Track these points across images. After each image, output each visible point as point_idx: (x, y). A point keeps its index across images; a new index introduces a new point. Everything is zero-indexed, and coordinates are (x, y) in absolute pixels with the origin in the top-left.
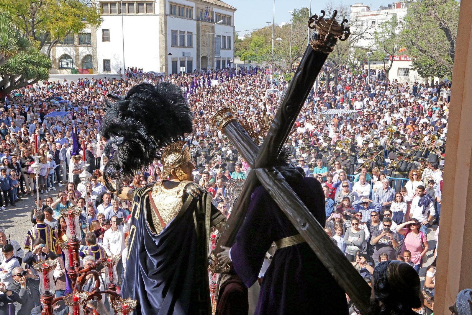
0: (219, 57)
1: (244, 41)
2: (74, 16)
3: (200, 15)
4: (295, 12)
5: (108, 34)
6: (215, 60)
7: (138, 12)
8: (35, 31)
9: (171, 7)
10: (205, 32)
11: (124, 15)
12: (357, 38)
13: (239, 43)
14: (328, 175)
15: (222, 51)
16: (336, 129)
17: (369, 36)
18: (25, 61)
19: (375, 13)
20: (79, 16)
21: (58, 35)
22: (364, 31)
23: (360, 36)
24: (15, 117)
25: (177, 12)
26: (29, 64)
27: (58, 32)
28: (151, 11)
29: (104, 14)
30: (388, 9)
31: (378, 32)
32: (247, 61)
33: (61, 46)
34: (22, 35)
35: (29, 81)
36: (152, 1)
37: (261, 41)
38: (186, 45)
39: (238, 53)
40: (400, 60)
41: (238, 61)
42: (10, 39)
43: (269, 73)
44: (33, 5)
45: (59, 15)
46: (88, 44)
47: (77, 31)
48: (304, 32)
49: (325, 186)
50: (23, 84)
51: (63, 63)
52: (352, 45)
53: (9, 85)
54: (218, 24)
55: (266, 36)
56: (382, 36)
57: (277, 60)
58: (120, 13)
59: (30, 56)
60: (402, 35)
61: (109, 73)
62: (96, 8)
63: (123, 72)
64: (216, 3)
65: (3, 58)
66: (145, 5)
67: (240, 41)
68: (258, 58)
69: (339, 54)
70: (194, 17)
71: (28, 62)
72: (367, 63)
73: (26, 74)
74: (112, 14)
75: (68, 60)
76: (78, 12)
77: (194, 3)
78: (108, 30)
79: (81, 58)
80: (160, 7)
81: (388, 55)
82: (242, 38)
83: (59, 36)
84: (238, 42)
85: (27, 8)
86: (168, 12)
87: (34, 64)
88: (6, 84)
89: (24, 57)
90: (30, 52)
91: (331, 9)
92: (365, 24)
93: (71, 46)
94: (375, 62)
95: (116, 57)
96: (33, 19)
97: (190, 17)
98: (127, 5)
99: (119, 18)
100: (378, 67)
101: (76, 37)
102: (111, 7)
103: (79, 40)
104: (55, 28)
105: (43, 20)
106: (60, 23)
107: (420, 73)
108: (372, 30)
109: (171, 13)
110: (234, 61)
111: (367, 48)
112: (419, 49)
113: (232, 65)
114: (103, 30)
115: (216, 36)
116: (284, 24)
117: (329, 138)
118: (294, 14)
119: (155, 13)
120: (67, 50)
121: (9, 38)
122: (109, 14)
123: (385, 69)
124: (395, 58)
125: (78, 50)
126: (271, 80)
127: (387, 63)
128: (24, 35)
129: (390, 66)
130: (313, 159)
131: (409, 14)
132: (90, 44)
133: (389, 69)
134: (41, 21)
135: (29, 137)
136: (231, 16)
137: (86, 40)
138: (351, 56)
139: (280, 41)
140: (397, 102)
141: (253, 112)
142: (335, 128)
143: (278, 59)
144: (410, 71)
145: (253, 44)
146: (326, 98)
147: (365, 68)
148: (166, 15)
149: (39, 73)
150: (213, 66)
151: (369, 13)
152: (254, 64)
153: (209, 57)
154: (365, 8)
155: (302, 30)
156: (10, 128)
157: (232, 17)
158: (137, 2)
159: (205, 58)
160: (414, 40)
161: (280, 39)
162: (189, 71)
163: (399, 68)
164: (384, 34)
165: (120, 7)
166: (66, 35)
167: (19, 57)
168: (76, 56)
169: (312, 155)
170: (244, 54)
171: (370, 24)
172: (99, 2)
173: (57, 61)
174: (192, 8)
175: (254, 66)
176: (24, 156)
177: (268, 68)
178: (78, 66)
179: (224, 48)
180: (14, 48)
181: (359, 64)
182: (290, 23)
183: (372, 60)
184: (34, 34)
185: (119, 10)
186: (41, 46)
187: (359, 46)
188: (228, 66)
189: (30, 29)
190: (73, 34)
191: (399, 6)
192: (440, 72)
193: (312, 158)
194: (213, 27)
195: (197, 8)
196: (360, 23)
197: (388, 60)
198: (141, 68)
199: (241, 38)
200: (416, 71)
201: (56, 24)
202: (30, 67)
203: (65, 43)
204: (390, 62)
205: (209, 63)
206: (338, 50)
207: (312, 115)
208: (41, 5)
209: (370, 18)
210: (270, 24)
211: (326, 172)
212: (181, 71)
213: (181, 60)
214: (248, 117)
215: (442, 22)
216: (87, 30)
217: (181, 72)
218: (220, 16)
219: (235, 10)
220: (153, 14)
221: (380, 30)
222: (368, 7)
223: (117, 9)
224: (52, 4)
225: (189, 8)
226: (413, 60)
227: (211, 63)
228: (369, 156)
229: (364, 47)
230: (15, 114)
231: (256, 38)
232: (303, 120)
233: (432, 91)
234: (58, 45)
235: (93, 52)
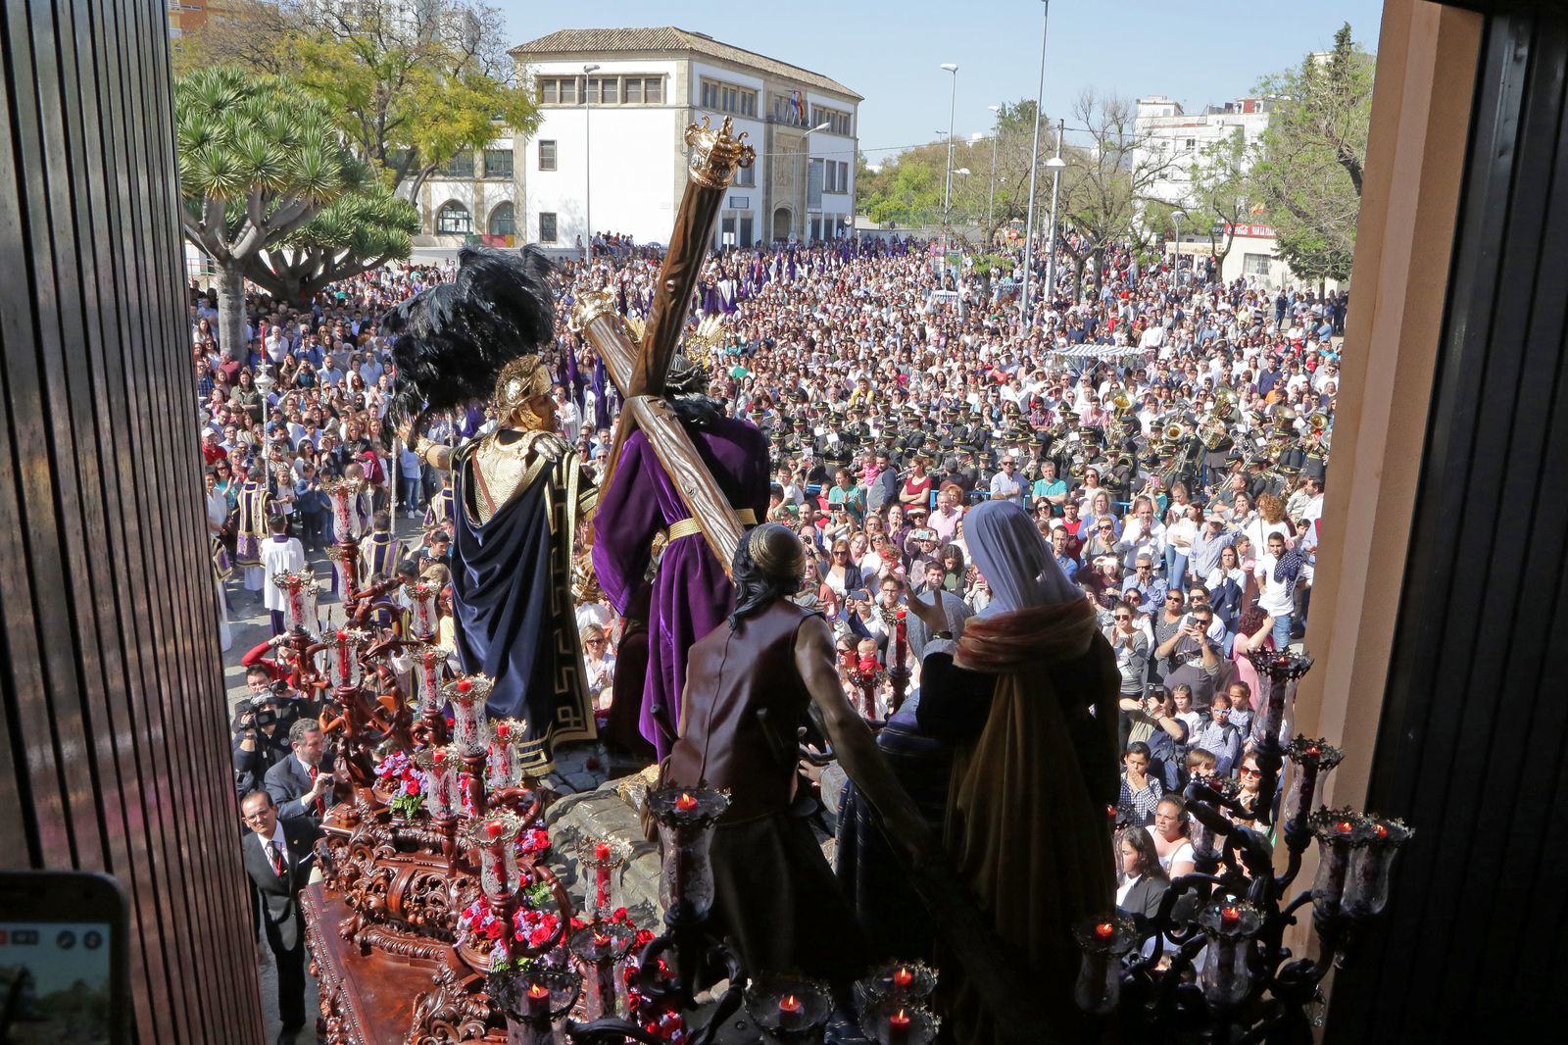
0: (819, 210)
1: (882, 174)
2: (474, 110)
3: (774, 110)
4: (1003, 110)
5: (553, 152)
6: (809, 218)
7: (625, 99)
8: (385, 145)
9: (705, 88)
10: (784, 150)
11: (593, 108)
12: (1151, 177)
13: (869, 178)
14: (1066, 502)
15: (825, 197)
16: (1092, 393)
17: (1179, 174)
18: (357, 215)
19: (1195, 120)
20: (486, 110)
21: (437, 154)
22: (1167, 161)
23: (1158, 173)
24: (332, 346)
25: (720, 102)
26: (367, 221)
27: (437, 149)
28: (657, 97)
29: (545, 105)
30: (1224, 112)
31: (1201, 166)
32: (887, 223)
33: (443, 181)
34: (356, 155)
35: (367, 263)
36: (661, 75)
37: (921, 176)
38: (739, 182)
39: (864, 202)
40: (1250, 235)
41: (864, 223)
42: (326, 162)
43: (937, 254)
44: (384, 84)
45: (440, 107)
46: (506, 175)
47: (481, 144)
48: (1024, 156)
49: (1059, 528)
50: (351, 269)
51: (447, 222)
52: (1137, 192)
53: (320, 271)
54: (817, 131)
55: (933, 163)
56: (1210, 176)
57: (957, 223)
58: (584, 101)
59: (370, 203)
60: (1255, 173)
61: (552, 245)
62: (527, 91)
63: (586, 245)
64: (813, 82)
65: (309, 207)
66: (643, 83)
67: (872, 174)
68: (912, 215)
69: (1107, 214)
70: (761, 114)
71: (365, 216)
72: (1172, 239)
73: (360, 245)
74: (564, 105)
75: (459, 215)
76: (485, 100)
77: (762, 81)
78: (552, 143)
79: (489, 208)
80: (679, 90)
81: (1223, 221)
82: (876, 169)
83: (438, 157)
84: (865, 176)
85: (369, 91)
86: (697, 101)
87: (378, 221)
88: (315, 268)
89: (355, 207)
90: (370, 194)
91: (1090, 104)
92: (1170, 147)
93: (465, 181)
94: (1193, 236)
95: (572, 206)
96: (382, 118)
97: (750, 114)
98: (600, 83)
99: (580, 114)
100: (1199, 250)
101: (478, 159)
102: (561, 89)
103: (486, 166)
104: (431, 139)
105: (403, 120)
106: (444, 127)
107: (1295, 268)
108: (1187, 161)
109: (705, 104)
110: (854, 222)
111: (1173, 202)
112: (1291, 208)
113: (849, 231)
114: (542, 143)
115: (811, 161)
116: (977, 136)
117: (1072, 414)
118: (1002, 114)
119: (665, 102)
120: (457, 188)
121: (323, 162)
122: (558, 104)
123: (1214, 255)
124: (1238, 230)
125: (482, 189)
126: (942, 269)
127: (1220, 241)
128: (359, 156)
129: (1225, 247)
130: (1033, 463)
131: (1272, 127)
132: (511, 175)
133: (1225, 254)
134: (399, 121)
135: (364, 393)
136: (849, 114)
137: (501, 166)
138: (1137, 221)
139: (966, 176)
140: (1240, 333)
141: (895, 344)
142: (1088, 389)
143: (962, 220)
144: (1273, 261)
145: (901, 182)
146: (1071, 318)
147: (1168, 251)
148: (691, 108)
149: (388, 243)
150: (803, 232)
151: (1181, 120)
152: (903, 231)
153: (793, 212)
154: (1172, 108)
155: (1020, 152)
156: (319, 372)
157: (852, 117)
158: (623, 76)
159: (783, 214)
160: (1282, 188)
161: (965, 171)
162: (746, 243)
163: (1246, 254)
164: (1213, 172)
165: (585, 88)
166: (456, 154)
167: (344, 205)
168: (477, 204)
169: (1032, 452)
170: (879, 206)
171: (1182, 145)
172: (536, 76)
173: (434, 217)
174: (756, 91)
175: (902, 238)
176: (350, 438)
177: (936, 239)
178: (480, 229)
179: (831, 189)
180: (332, 183)
181: (1154, 239)
182: (992, 135)
183: (1184, 233)
184: (383, 152)
185: (580, 95)
186: (398, 180)
187: (1157, 196)
188: (840, 235)
189: (374, 140)
190: (472, 151)
191: (1249, 107)
192: (1337, 267)
193: (1029, 459)
194: (805, 139)
195: (769, 93)
196: (1158, 142)
197: (1221, 234)
198: (627, 235)
199: (874, 167)
200: (1285, 262)
201: (434, 127)
202: (370, 228)
203: (453, 175)
204: (1226, 238)
205: (794, 224)
206: (1104, 204)
207: (1036, 356)
208: (401, 84)
209: (1181, 131)
210: (945, 137)
211: (1064, 493)
212: (726, 242)
213: (726, 217)
214: (882, 358)
215: (1345, 149)
216: (505, 144)
217: (724, 246)
218: (822, 113)
219: (859, 99)
220: (661, 104)
221: (1204, 162)
222: (1178, 106)
223: (577, 92)
224: (426, 83)
225: (748, 92)
226: (1278, 236)
227: (798, 225)
228: (1165, 459)
229: (1167, 201)
230: (332, 339)
231: (909, 169)
232: (1016, 367)
233: (1320, 312)
234: (437, 177)
235: (516, 195)
